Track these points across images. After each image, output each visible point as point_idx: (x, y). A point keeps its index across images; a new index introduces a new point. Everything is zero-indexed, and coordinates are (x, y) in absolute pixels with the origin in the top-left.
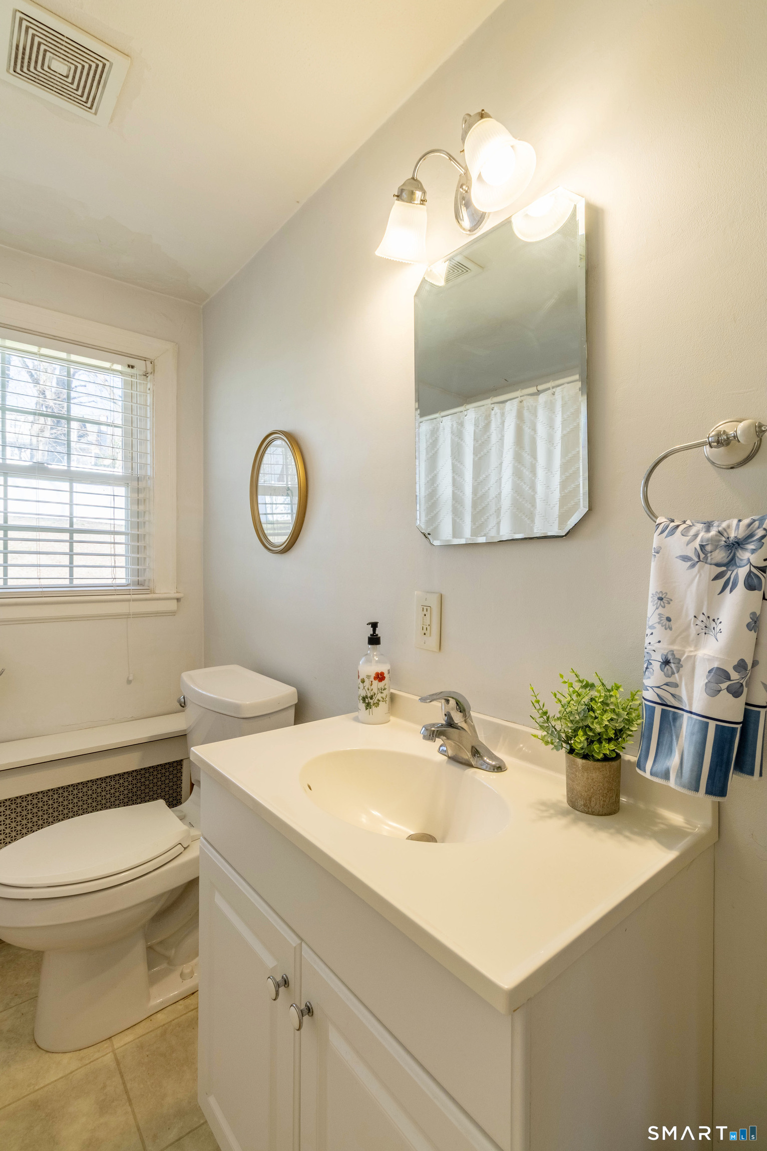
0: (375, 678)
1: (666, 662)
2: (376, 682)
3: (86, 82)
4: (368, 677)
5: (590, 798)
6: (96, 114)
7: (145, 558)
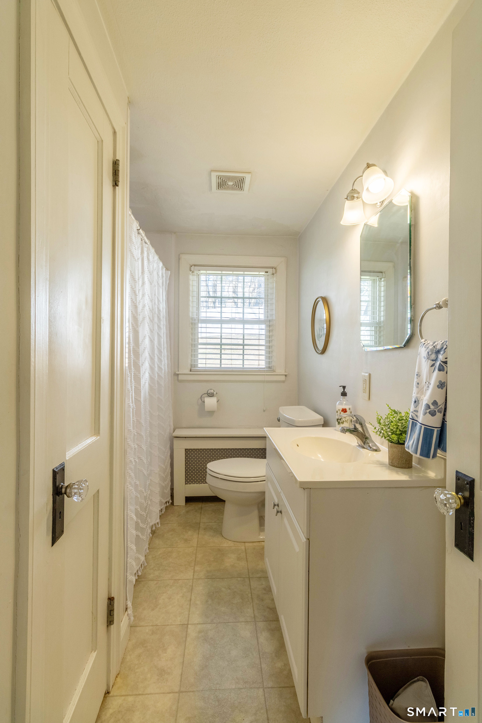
0: (342, 411)
1: (415, 402)
2: (342, 413)
3: (239, 184)
4: (339, 410)
5: (393, 459)
6: (243, 191)
7: (272, 356)
